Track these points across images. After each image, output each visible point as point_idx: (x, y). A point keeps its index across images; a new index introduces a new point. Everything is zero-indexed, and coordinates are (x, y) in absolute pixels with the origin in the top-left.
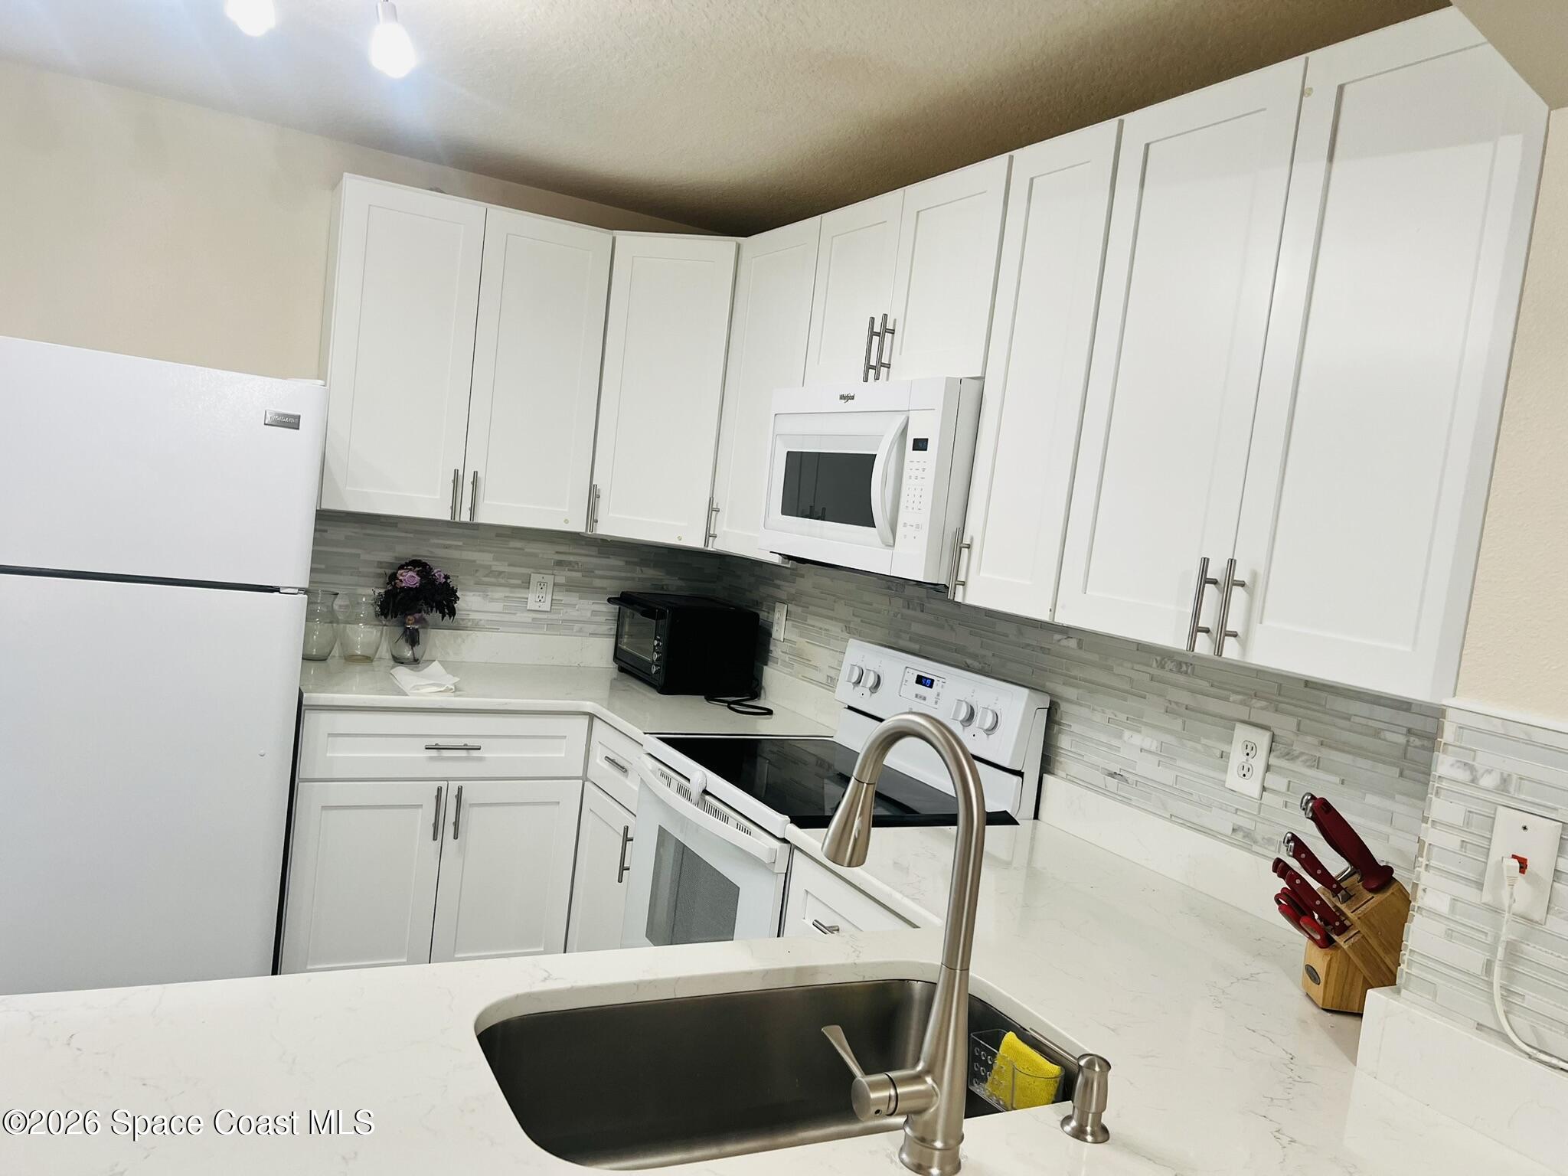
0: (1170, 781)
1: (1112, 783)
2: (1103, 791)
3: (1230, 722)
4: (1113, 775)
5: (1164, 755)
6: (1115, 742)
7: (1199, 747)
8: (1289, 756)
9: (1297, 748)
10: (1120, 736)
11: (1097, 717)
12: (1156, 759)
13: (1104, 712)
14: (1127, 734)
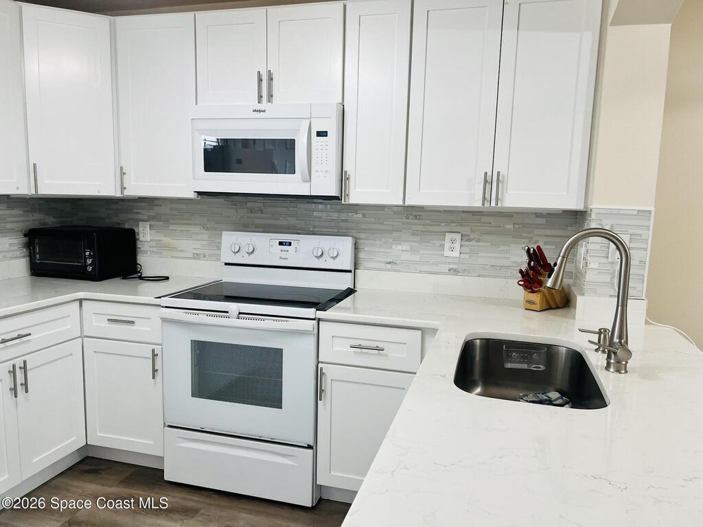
0: (418, 260)
1: (389, 266)
2: (386, 270)
3: (444, 233)
4: (389, 263)
5: (413, 250)
6: (389, 251)
7: (429, 244)
8: (469, 240)
9: (472, 236)
10: (391, 248)
11: (378, 243)
12: (410, 253)
13: (381, 240)
14: (394, 246)
